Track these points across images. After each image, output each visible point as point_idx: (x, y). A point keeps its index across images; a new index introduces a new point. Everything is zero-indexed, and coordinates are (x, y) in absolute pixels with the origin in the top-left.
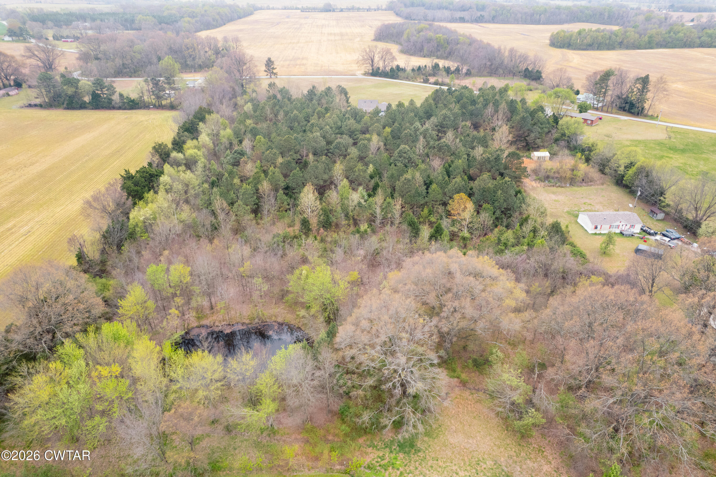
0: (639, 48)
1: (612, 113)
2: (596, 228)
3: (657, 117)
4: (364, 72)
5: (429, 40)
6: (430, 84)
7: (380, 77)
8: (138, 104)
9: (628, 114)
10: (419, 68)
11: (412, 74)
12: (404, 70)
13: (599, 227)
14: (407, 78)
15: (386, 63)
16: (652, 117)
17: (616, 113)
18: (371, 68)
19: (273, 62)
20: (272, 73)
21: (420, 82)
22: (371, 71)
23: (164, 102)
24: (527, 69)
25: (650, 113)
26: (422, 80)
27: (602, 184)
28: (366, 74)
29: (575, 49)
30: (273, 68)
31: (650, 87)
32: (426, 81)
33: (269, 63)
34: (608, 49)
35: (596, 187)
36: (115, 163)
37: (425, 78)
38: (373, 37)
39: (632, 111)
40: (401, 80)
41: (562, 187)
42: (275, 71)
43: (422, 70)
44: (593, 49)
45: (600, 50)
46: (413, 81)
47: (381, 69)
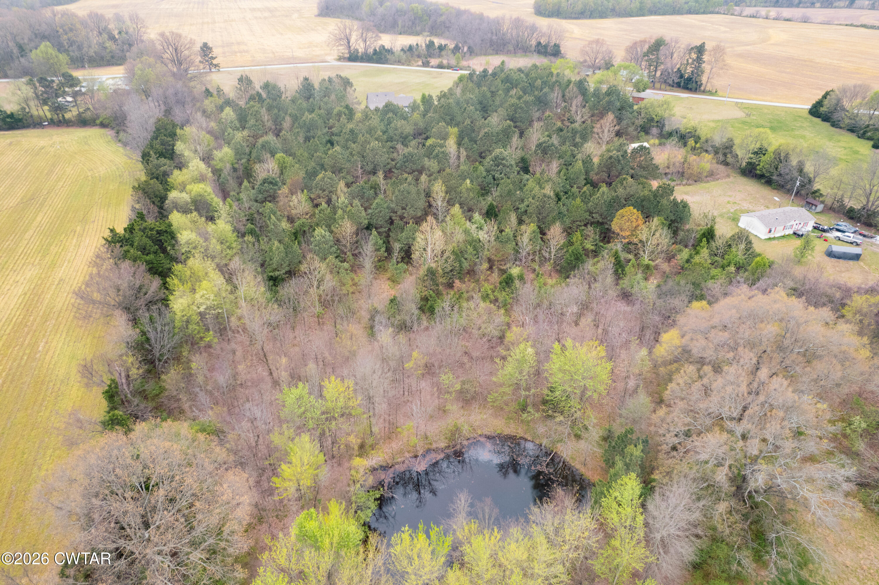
0: (631, 16)
1: (666, 91)
2: (770, 231)
3: (716, 92)
4: (338, 58)
5: (400, 12)
6: (432, 67)
7: (361, 62)
8: (20, 120)
9: (683, 91)
10: (411, 48)
11: (404, 56)
12: (390, 51)
13: (773, 230)
14: (399, 62)
15: (368, 43)
16: (710, 93)
17: (670, 91)
18: (347, 51)
19: (210, 49)
20: (211, 64)
21: (418, 66)
22: (347, 55)
23: (68, 116)
24: (539, 44)
25: (707, 89)
26: (420, 63)
27: (728, 176)
28: (340, 59)
29: (566, 18)
30: (213, 58)
31: (705, 58)
32: (426, 64)
33: (206, 49)
34: (601, 17)
35: (724, 180)
36: (39, 219)
37: (424, 60)
38: (316, 11)
39: (690, 86)
40: (391, 64)
41: (690, 185)
42: (215, 62)
43: (414, 50)
44: (586, 18)
45: (593, 18)
46: (408, 65)
47: (360, 50)
